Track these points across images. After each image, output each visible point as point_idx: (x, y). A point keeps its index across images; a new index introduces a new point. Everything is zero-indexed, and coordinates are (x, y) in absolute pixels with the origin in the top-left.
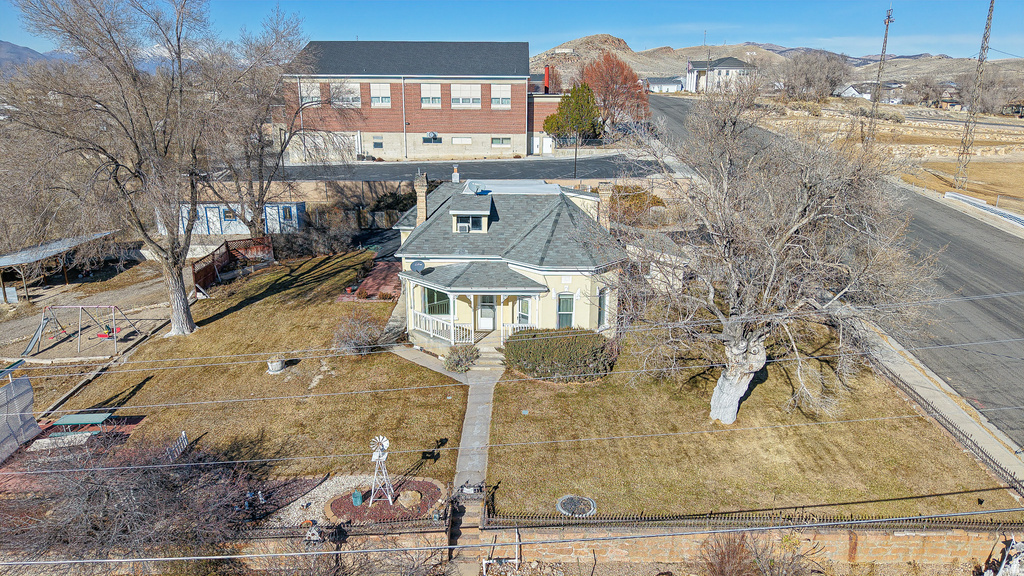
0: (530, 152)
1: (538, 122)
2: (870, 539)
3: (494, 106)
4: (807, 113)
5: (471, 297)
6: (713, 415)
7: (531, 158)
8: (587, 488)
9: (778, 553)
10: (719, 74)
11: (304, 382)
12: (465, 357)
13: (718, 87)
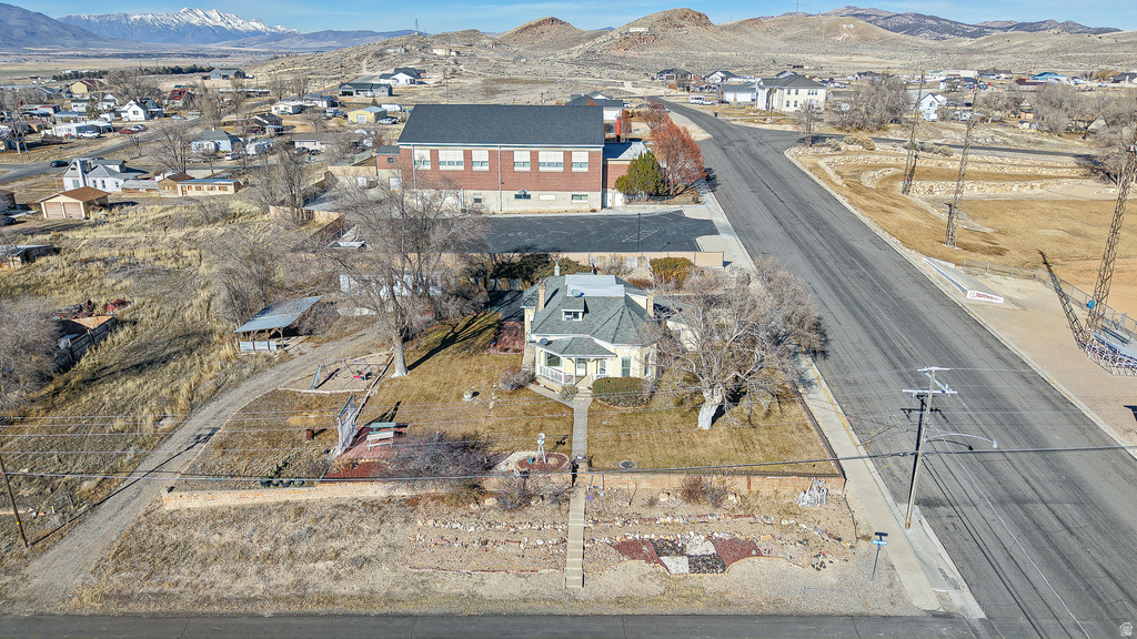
0: (604, 206)
1: (611, 181)
2: (756, 480)
3: (574, 169)
4: (861, 148)
5: (574, 359)
6: (699, 425)
7: (605, 212)
8: (633, 458)
9: (716, 485)
10: (789, 93)
11: (486, 405)
12: (571, 392)
13: (788, 106)
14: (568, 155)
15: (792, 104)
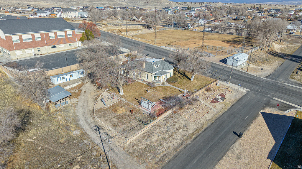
1: (78, 39)
3: (68, 37)
7: (79, 48)
13: (69, 16)
14: (66, 33)
15: (70, 16)
